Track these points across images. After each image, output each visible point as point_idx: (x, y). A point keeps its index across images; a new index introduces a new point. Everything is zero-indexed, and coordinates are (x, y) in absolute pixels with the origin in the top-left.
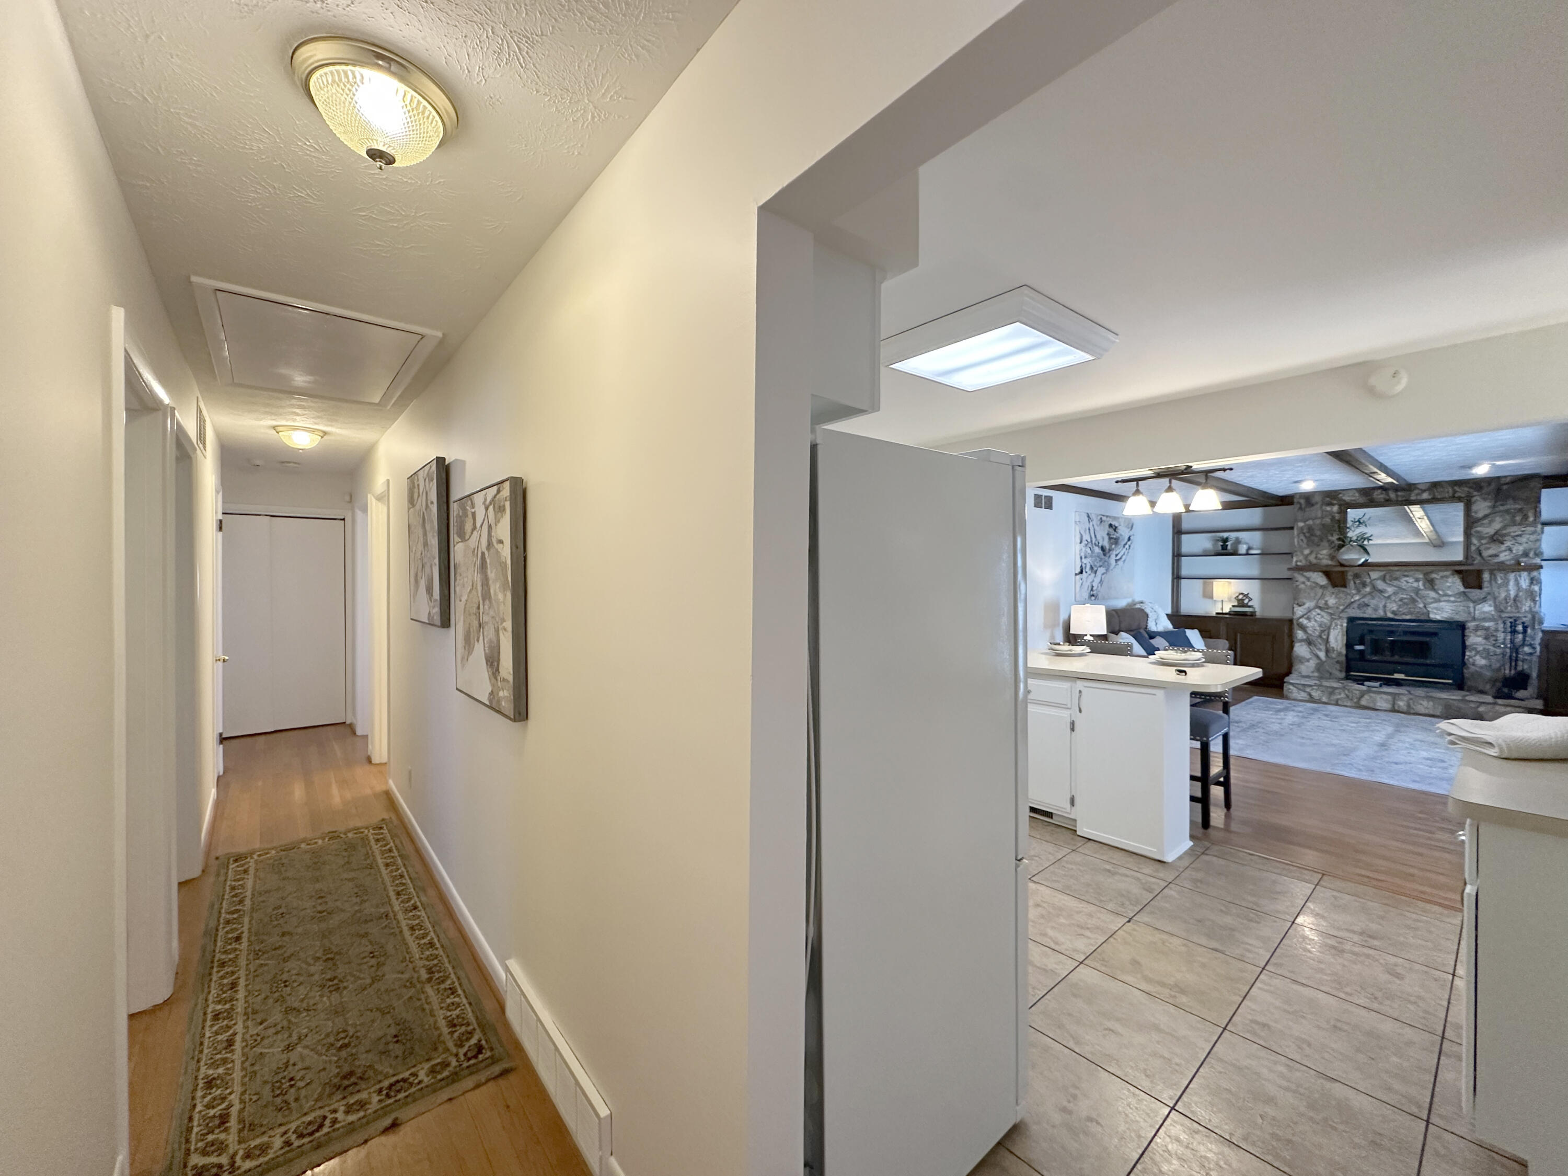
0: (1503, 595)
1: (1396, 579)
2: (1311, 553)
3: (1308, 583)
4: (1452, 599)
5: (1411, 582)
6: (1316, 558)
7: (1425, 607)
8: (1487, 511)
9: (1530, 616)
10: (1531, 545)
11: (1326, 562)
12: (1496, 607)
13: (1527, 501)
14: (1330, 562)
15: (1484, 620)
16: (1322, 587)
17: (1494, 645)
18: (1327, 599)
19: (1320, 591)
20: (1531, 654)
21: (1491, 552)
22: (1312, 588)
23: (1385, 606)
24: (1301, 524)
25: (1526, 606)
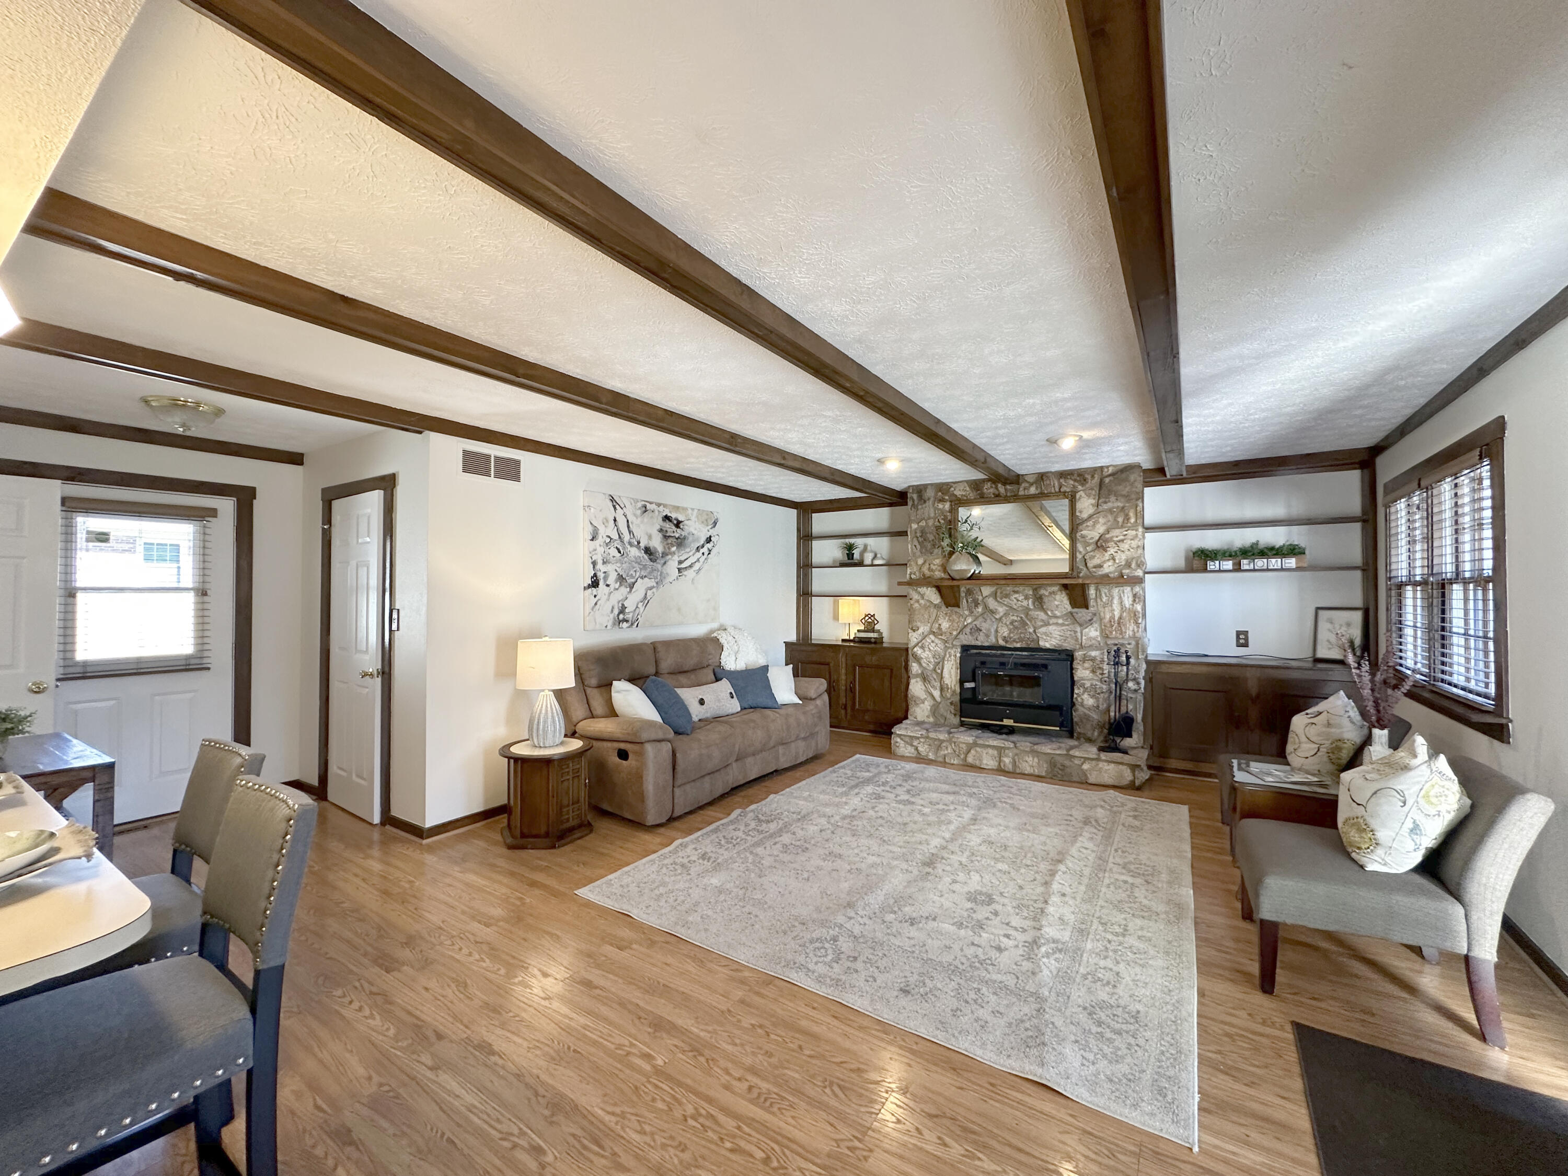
0: (1108, 616)
1: (1007, 596)
2: (925, 562)
3: (922, 602)
4: (1060, 621)
5: (1020, 599)
6: (929, 569)
7: (1035, 631)
8: (1091, 510)
9: (1133, 643)
10: (1132, 553)
11: (939, 574)
12: (1102, 631)
13: (1127, 497)
14: (943, 575)
15: (1091, 647)
16: (935, 605)
17: (1101, 681)
18: (940, 622)
19: (934, 612)
20: (1136, 691)
21: (1096, 561)
22: (926, 608)
23: (997, 631)
24: (914, 526)
25: (1130, 630)
